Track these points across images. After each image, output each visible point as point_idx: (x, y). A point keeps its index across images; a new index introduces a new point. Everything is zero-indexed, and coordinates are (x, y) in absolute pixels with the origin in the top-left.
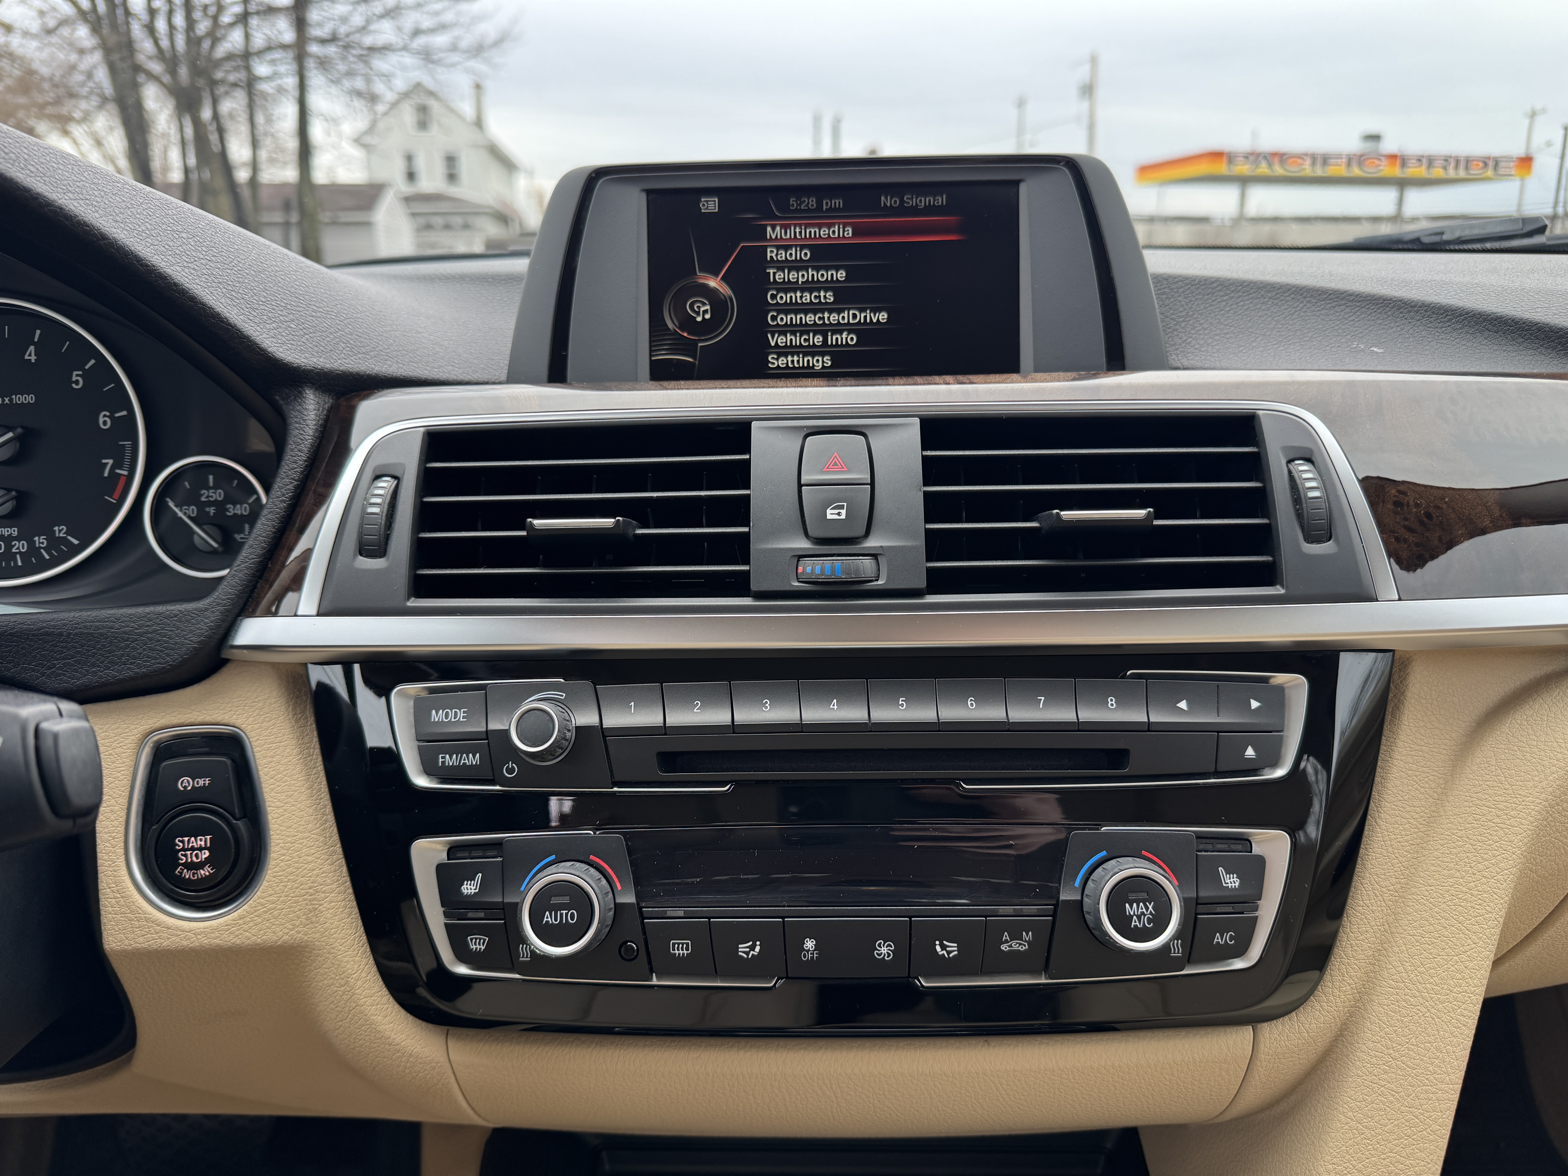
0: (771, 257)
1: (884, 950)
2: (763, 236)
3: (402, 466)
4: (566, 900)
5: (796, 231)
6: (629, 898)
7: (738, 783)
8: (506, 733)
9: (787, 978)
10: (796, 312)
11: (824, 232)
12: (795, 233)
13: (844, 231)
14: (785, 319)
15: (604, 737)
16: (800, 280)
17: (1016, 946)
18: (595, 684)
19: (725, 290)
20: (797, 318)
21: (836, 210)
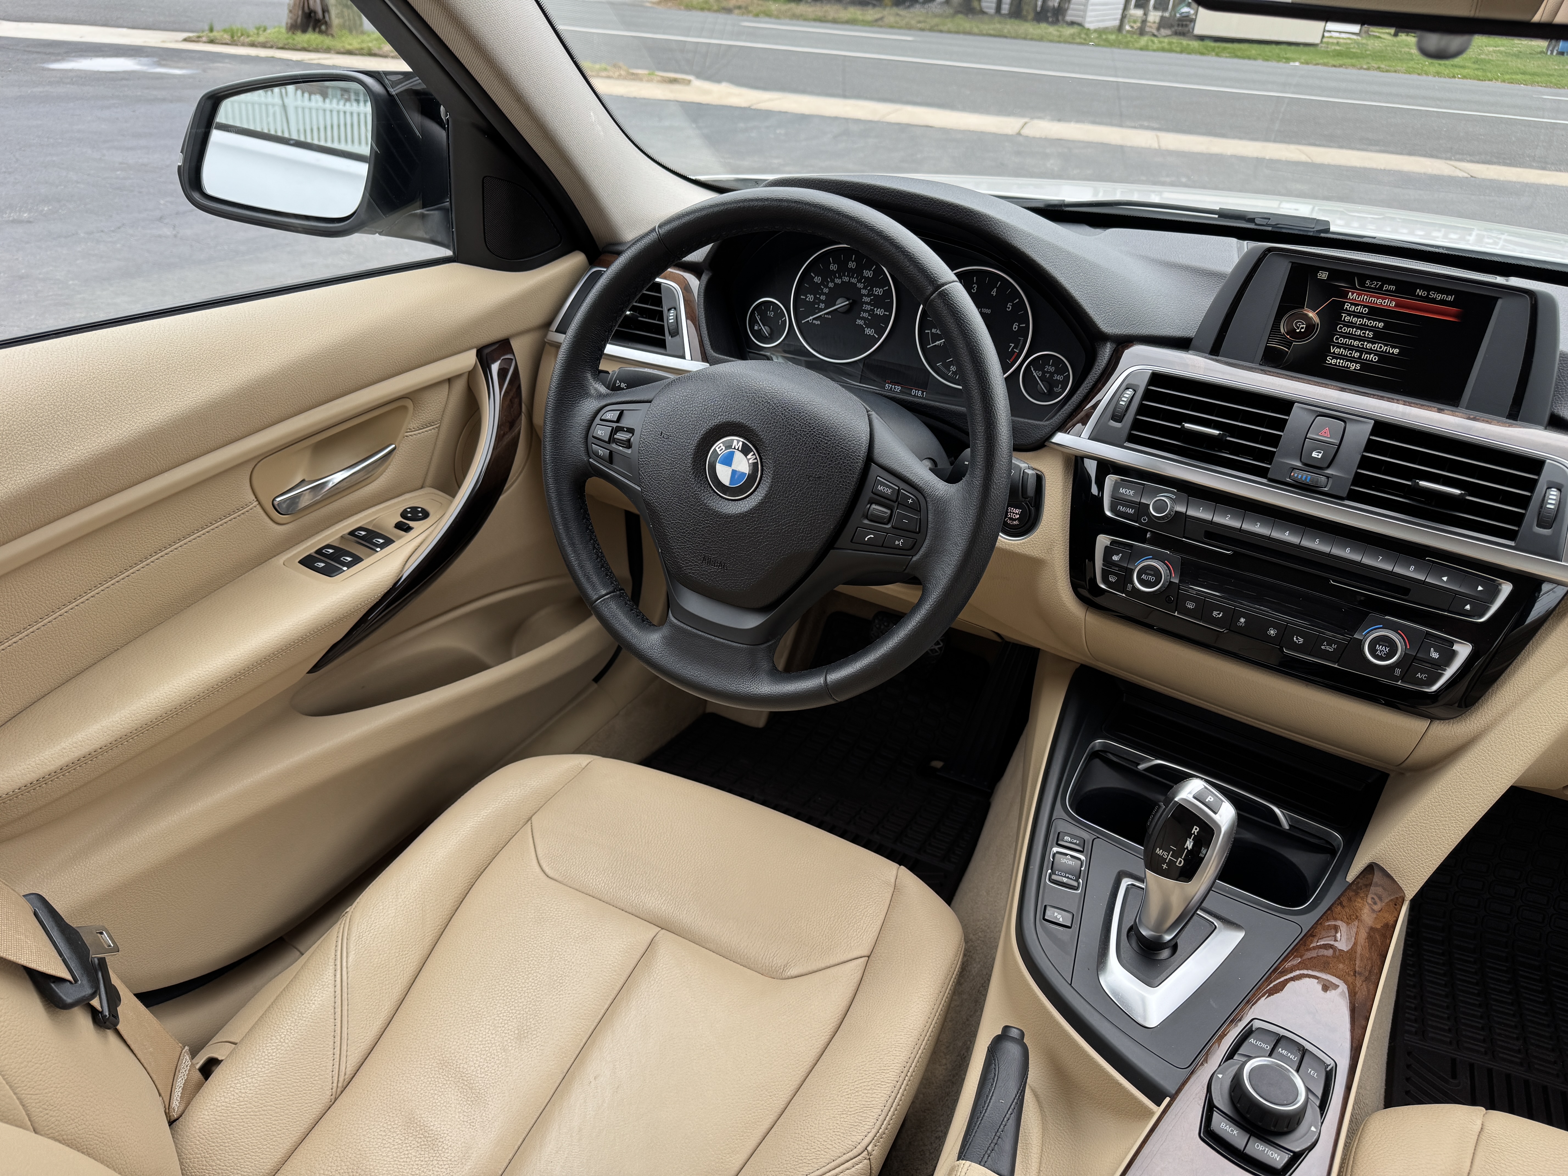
0: (1347, 308)
1: (1272, 632)
2: (1346, 296)
3: (1138, 386)
4: (1152, 573)
5: (1365, 298)
6: (1177, 581)
7: (1235, 552)
8: (1149, 505)
9: (1229, 630)
10: (1350, 338)
11: (1379, 301)
12: (1364, 298)
13: (1390, 303)
14: (1342, 340)
15: (1186, 518)
16: (1358, 322)
17: (1328, 648)
18: (1189, 496)
19: (1316, 319)
20: (1349, 341)
21: (1390, 291)
